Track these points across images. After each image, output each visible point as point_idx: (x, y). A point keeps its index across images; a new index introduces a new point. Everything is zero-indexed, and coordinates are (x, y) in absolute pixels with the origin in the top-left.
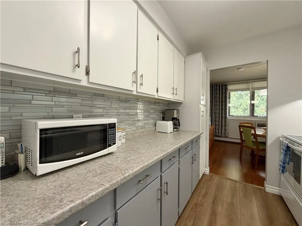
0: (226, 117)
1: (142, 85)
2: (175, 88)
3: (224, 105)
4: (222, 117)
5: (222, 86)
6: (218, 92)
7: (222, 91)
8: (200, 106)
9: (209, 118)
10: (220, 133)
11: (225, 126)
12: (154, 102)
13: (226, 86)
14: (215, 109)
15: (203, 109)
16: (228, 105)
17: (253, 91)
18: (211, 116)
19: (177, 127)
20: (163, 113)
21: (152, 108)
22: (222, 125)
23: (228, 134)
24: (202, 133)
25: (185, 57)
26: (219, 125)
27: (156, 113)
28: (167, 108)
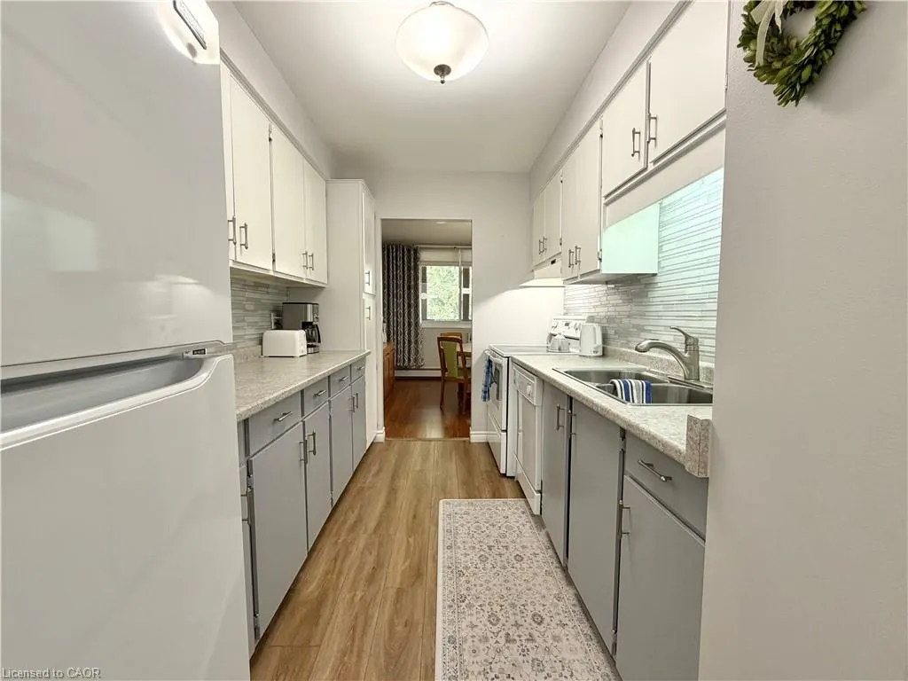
0: (417, 324)
1: (247, 248)
2: (309, 254)
3: (412, 297)
4: (409, 324)
5: (409, 251)
6: (400, 263)
7: (409, 262)
8: (364, 296)
9: (381, 326)
10: (407, 360)
11: (416, 342)
12: (255, 282)
13: (416, 251)
14: (395, 305)
15: (369, 302)
16: (422, 296)
17: (466, 267)
18: (387, 320)
19: (314, 344)
20: (278, 311)
21: (249, 299)
22: (409, 341)
23: (422, 360)
24: (369, 353)
25: (326, 181)
26: (404, 343)
27: (260, 312)
28: (285, 299)
